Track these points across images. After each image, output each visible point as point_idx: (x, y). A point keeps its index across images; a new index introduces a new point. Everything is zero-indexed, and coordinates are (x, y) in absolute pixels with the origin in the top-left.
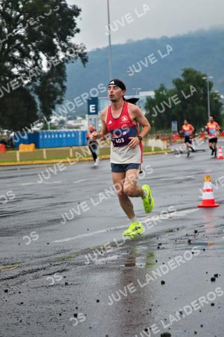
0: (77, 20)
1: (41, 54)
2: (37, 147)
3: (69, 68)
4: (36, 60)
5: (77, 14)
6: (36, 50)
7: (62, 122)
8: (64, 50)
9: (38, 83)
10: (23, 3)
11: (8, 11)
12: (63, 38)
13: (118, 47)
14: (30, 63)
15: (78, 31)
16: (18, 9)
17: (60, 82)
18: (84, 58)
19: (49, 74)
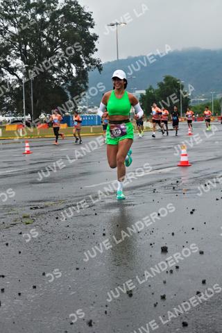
0: (96, 43)
1: (72, 65)
2: (69, 125)
3: (90, 74)
4: (69, 69)
5: (96, 40)
6: (69, 62)
7: (85, 110)
8: (87, 63)
9: (70, 84)
10: (61, 32)
11: (51, 36)
12: (86, 55)
13: (122, 60)
14: (65, 71)
15: (96, 50)
16: (57, 35)
17: (84, 83)
18: (100, 68)
19: (77, 78)
